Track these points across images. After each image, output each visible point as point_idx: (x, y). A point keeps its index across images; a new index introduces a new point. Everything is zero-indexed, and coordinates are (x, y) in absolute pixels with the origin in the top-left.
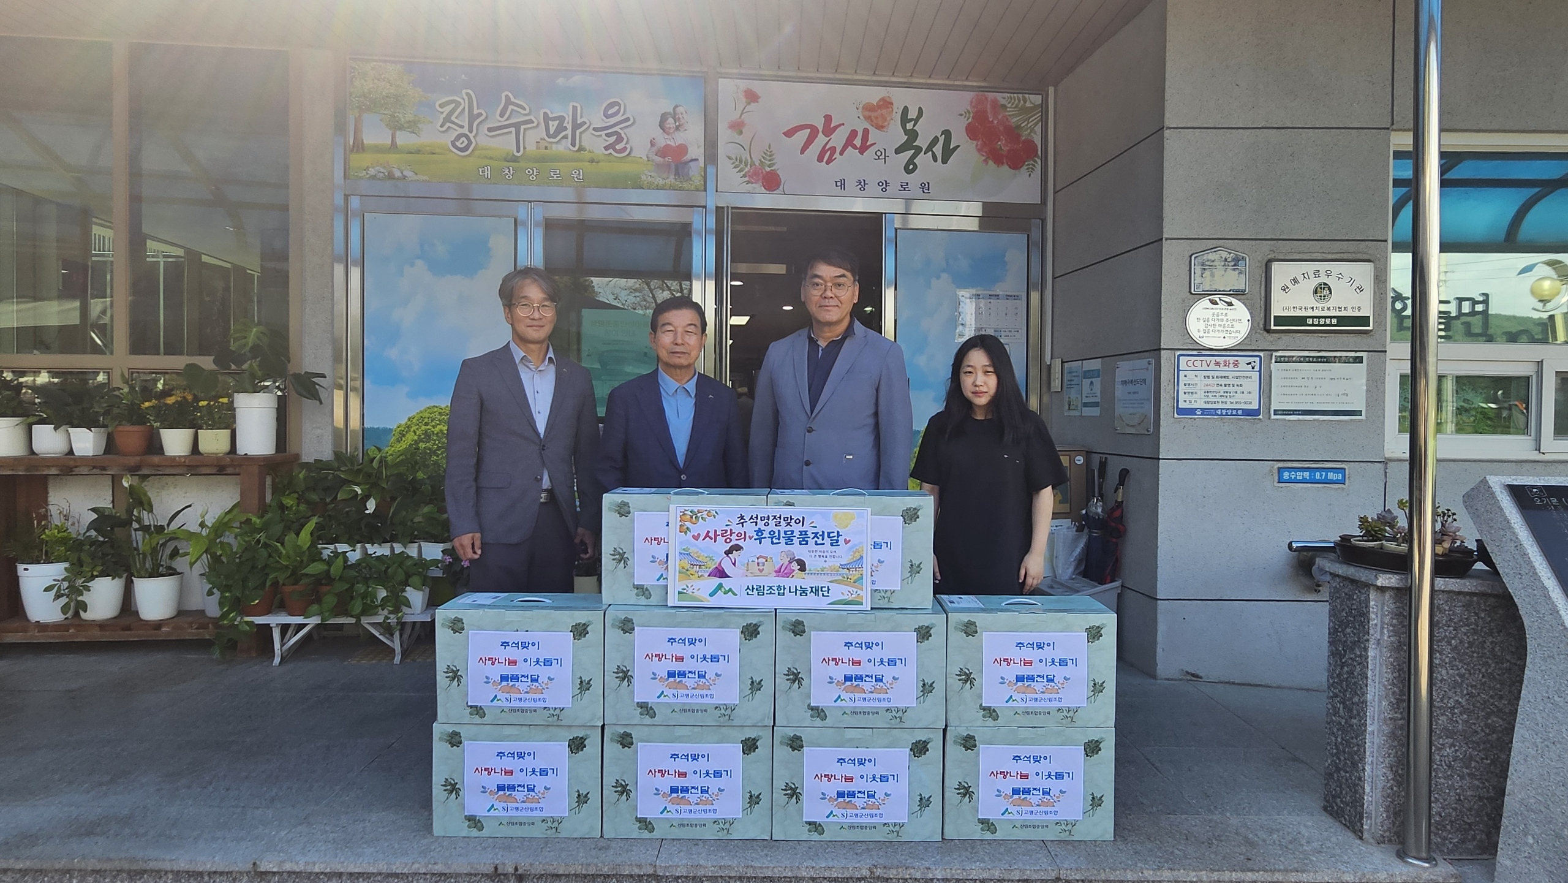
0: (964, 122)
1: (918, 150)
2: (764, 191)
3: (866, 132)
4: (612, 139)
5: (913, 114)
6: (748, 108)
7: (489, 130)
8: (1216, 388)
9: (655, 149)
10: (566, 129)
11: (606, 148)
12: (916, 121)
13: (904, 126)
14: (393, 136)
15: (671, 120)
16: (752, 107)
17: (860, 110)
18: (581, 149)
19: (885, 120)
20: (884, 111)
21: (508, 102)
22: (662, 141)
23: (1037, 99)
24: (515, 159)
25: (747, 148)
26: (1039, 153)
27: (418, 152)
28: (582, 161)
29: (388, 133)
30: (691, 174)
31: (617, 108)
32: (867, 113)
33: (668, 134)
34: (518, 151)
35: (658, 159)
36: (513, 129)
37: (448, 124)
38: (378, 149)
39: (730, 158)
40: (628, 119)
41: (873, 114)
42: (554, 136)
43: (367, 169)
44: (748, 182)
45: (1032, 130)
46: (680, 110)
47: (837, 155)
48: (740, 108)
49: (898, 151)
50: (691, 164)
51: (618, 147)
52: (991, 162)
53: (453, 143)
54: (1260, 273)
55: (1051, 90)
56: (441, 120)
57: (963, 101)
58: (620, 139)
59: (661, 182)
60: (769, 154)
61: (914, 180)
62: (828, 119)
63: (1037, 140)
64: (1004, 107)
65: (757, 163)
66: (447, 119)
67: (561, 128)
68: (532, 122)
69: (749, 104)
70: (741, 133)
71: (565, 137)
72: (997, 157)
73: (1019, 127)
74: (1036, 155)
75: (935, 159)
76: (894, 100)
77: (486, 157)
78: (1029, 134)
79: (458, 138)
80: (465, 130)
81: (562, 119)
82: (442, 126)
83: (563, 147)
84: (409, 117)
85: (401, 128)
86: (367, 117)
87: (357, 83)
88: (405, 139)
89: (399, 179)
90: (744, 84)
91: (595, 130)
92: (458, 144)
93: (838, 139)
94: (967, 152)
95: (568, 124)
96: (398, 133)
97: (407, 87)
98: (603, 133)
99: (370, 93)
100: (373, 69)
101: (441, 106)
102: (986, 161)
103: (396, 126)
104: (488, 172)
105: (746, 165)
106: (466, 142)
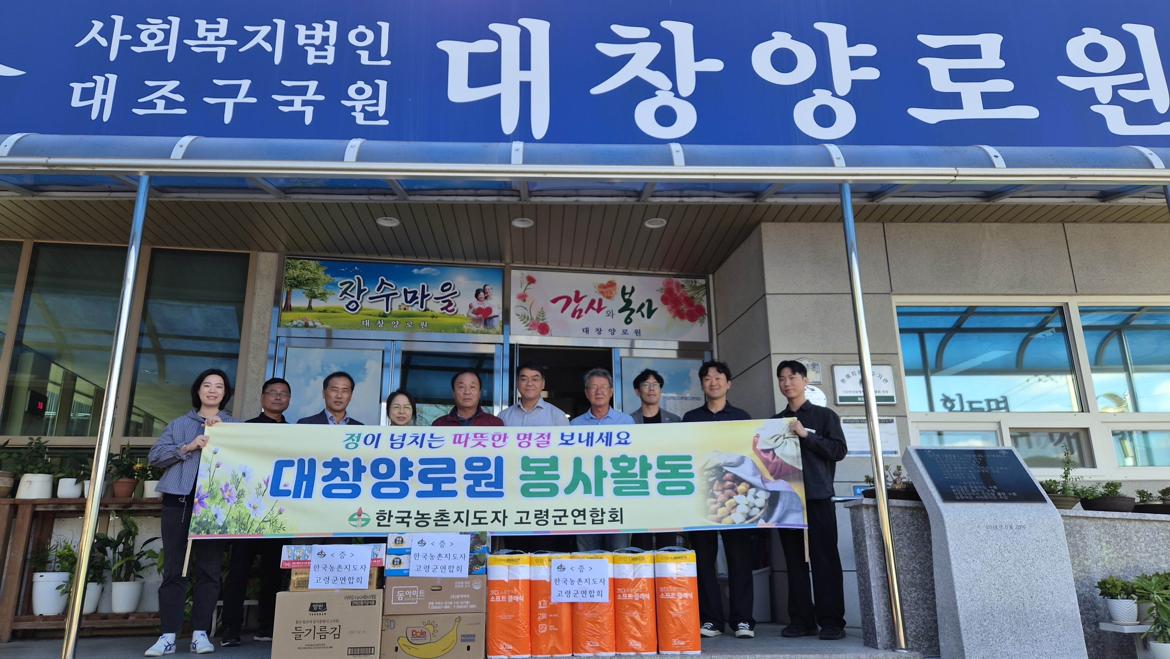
0: (660, 295)
1: (632, 311)
2: (539, 335)
3: (600, 301)
4: (446, 304)
5: (628, 290)
6: (529, 287)
7: (370, 298)
9: (472, 310)
10: (417, 298)
11: (442, 309)
12: (631, 294)
13: (623, 297)
14: (310, 302)
15: (482, 293)
16: (532, 285)
17: (597, 288)
18: (426, 310)
19: (611, 293)
20: (611, 289)
21: (383, 282)
22: (476, 305)
23: (703, 282)
24: (384, 316)
25: (528, 309)
26: (706, 312)
27: (325, 311)
28: (426, 317)
29: (308, 300)
30: (494, 324)
31: (449, 286)
32: (601, 290)
33: (480, 301)
34: (387, 310)
35: (474, 316)
36: (385, 298)
37: (345, 295)
38: (299, 310)
39: (518, 315)
40: (456, 293)
41: (604, 290)
42: (410, 302)
43: (292, 321)
44: (529, 329)
45: (701, 299)
46: (487, 287)
47: (583, 313)
48: (524, 286)
49: (621, 311)
50: (495, 319)
51: (450, 308)
52: (677, 318)
53: (347, 306)
54: (828, 373)
55: (711, 276)
56: (341, 293)
57: (658, 283)
58: (450, 304)
59: (475, 329)
60: (542, 313)
61: (631, 328)
62: (577, 293)
63: (705, 305)
64: (683, 286)
65: (535, 318)
66: (345, 292)
67: (414, 298)
68: (396, 294)
69: (529, 284)
70: (525, 301)
71: (417, 303)
72: (680, 315)
73: (692, 297)
74: (705, 314)
75: (643, 316)
76: (617, 282)
77: (367, 315)
78: (699, 302)
79: (350, 303)
80: (355, 299)
81: (415, 292)
82: (341, 296)
83: (415, 309)
84: (321, 291)
85: (315, 297)
86: (295, 291)
87: (290, 271)
88: (317, 304)
89: (311, 327)
90: (527, 273)
91: (436, 298)
92: (350, 307)
93: (584, 304)
94: (663, 312)
95: (419, 295)
96: (313, 300)
97: (321, 273)
98: (440, 301)
99: (298, 277)
100: (301, 263)
101: (341, 285)
102: (674, 317)
103: (313, 296)
104: (368, 323)
105: (528, 319)
106: (355, 306)
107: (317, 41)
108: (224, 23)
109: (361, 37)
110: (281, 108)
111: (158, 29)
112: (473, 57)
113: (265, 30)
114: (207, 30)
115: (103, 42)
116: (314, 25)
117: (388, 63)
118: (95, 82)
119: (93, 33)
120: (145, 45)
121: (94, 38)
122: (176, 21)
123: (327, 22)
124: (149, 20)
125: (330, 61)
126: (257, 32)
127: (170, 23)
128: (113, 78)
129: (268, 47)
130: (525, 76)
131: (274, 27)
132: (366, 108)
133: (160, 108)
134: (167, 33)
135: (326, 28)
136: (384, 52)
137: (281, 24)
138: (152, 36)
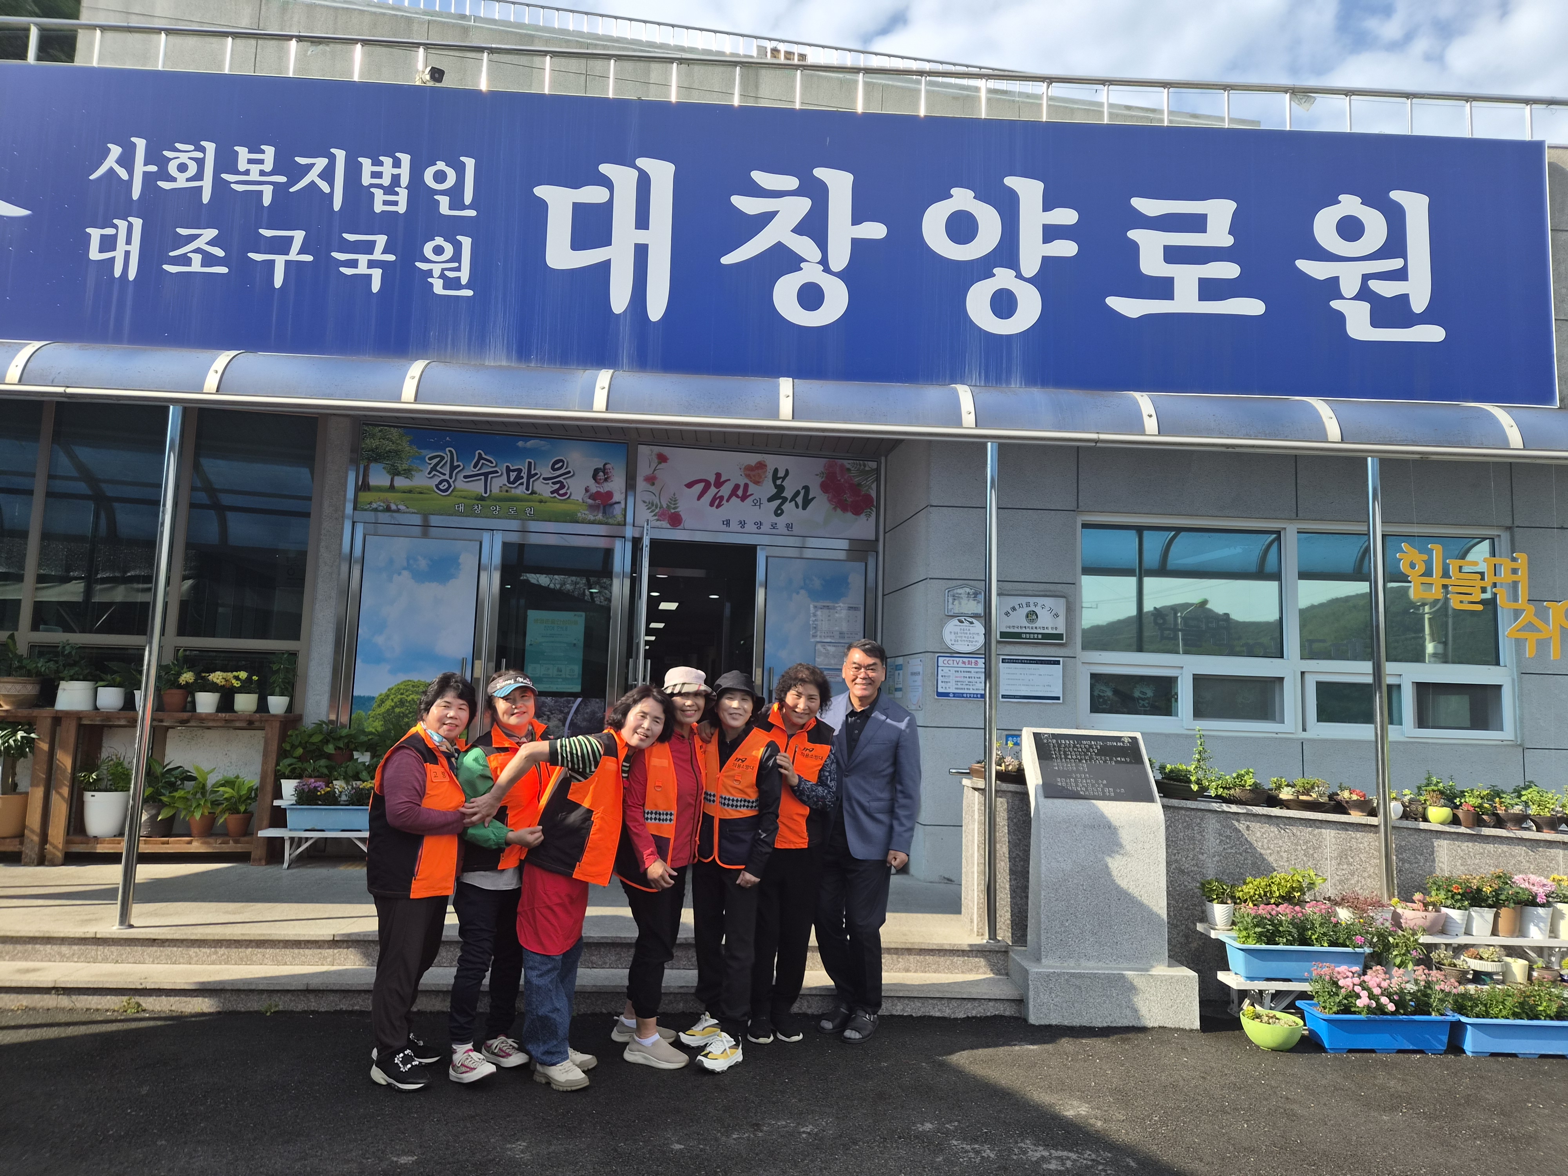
0: (819, 480)
1: (785, 500)
2: (669, 526)
3: (746, 486)
4: (557, 486)
5: (781, 474)
6: (660, 466)
7: (465, 477)
8: (962, 679)
9: (588, 494)
10: (522, 478)
11: (552, 492)
12: (784, 478)
13: (774, 482)
14: (392, 480)
15: (601, 474)
16: (663, 465)
17: (742, 469)
18: (533, 493)
19: (761, 477)
20: (760, 471)
21: (480, 457)
22: (594, 488)
23: (873, 465)
24: (482, 499)
25: (657, 495)
26: (876, 503)
27: (410, 492)
28: (533, 501)
29: (389, 478)
30: (615, 513)
31: (561, 464)
32: (748, 472)
33: (598, 483)
34: (486, 493)
35: (590, 501)
36: (483, 477)
37: (434, 473)
38: (379, 489)
39: (644, 502)
40: (569, 472)
41: (752, 473)
42: (513, 483)
43: (371, 503)
44: (658, 520)
45: (870, 487)
46: (608, 466)
47: (724, 502)
48: (654, 465)
49: (770, 500)
50: (616, 506)
51: (561, 492)
52: (839, 511)
53: (437, 486)
55: (883, 459)
56: (429, 470)
57: (818, 465)
58: (562, 486)
59: (592, 518)
60: (674, 500)
61: (781, 521)
62: (718, 475)
63: (874, 494)
64: (849, 470)
65: (665, 506)
66: (434, 468)
67: (519, 477)
68: (497, 472)
69: (660, 463)
70: (653, 484)
71: (522, 484)
72: (842, 506)
73: (859, 484)
74: (873, 505)
75: (797, 506)
76: (768, 463)
77: (461, 497)
78: (867, 490)
79: (441, 482)
80: (447, 477)
81: (519, 471)
82: (429, 473)
83: (520, 491)
84: (405, 466)
85: (399, 474)
86: (373, 466)
87: (368, 441)
88: (400, 482)
89: (394, 511)
90: (657, 449)
91: (544, 479)
92: (441, 487)
93: (725, 490)
94: (821, 504)
95: (524, 474)
96: (396, 478)
97: (404, 445)
98: (550, 482)
99: (377, 448)
100: (380, 431)
101: (430, 459)
102: (835, 509)
103: (395, 472)
104: (462, 508)
105: (656, 508)
106: (447, 486)
107: (386, 181)
108: (269, 153)
109: (440, 177)
110: (342, 269)
111: (190, 158)
112: (579, 209)
113: (321, 163)
114: (250, 161)
115: (123, 174)
116: (381, 158)
117: (472, 213)
118: (116, 227)
119: (110, 162)
120: (174, 180)
121: (111, 170)
122: (210, 147)
123: (397, 154)
124: (178, 145)
125: (402, 208)
126: (311, 166)
127: (203, 150)
128: (137, 223)
129: (325, 187)
130: (642, 236)
131: (332, 158)
132: (446, 273)
133: (196, 266)
134: (200, 163)
135: (397, 164)
136: (468, 198)
137: (340, 155)
138: (182, 168)
